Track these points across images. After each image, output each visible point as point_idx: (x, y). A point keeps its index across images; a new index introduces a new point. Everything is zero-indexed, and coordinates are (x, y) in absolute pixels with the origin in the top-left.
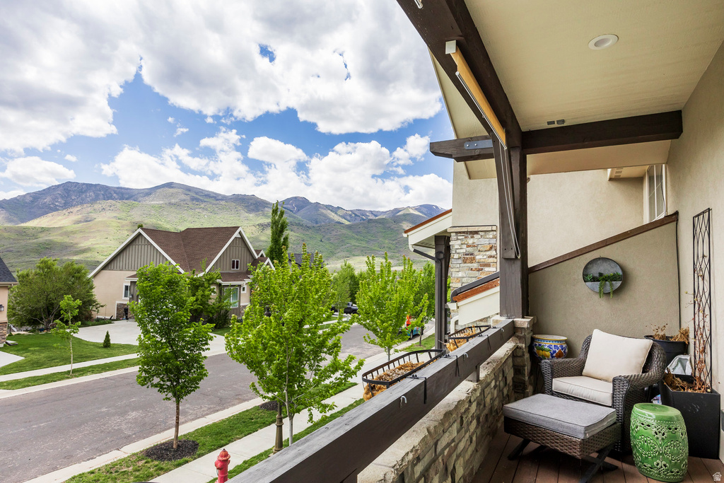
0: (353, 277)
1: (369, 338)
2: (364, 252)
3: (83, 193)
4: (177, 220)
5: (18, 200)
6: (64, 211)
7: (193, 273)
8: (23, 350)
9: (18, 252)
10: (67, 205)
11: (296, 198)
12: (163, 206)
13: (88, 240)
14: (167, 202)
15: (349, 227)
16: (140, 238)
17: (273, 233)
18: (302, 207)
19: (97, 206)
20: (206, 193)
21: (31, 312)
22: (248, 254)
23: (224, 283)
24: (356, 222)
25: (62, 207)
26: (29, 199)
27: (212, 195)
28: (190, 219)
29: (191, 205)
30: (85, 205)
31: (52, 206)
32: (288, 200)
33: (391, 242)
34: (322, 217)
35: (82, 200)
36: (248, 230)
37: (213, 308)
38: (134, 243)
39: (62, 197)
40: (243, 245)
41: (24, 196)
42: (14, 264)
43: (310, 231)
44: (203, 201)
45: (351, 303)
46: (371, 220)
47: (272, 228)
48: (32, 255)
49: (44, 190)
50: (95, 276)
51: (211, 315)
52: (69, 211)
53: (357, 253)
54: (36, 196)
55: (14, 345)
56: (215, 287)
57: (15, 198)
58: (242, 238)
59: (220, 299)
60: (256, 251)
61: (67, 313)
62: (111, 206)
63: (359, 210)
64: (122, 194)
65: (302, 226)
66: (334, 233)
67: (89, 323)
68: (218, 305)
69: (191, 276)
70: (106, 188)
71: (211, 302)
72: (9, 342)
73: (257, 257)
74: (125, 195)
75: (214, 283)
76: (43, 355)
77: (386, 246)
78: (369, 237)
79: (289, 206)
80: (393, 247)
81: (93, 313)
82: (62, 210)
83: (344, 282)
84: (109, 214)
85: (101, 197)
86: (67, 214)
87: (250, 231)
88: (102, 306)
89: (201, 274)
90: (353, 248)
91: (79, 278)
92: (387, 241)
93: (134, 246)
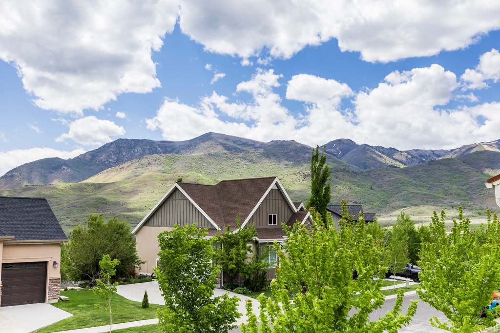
0: (412, 232)
1: (438, 322)
2: (426, 200)
3: (131, 148)
4: (216, 172)
5: (80, 159)
6: (117, 167)
7: (228, 230)
8: (73, 306)
9: (81, 207)
10: (119, 161)
11: (340, 140)
12: (203, 157)
13: (137, 194)
14: (207, 153)
15: (404, 171)
16: (177, 192)
17: (313, 183)
18: (348, 151)
19: (144, 161)
20: (244, 141)
21: (83, 268)
22: (286, 207)
23: (261, 241)
24: (414, 164)
25: (115, 163)
26: (88, 157)
27: (250, 143)
28: (229, 169)
29: (229, 155)
30: (134, 161)
31: (107, 163)
32: (331, 143)
33: (460, 187)
34: (371, 161)
35: (132, 155)
36: (288, 180)
37: (249, 268)
38: (171, 198)
39: (115, 154)
40: (280, 198)
41: (85, 155)
42: (78, 218)
43: (358, 177)
44: (241, 151)
45: (410, 265)
46: (432, 161)
47: (313, 177)
48: (92, 209)
49: (100, 148)
50: (137, 232)
51: (247, 277)
52: (120, 167)
53: (416, 202)
54: (94, 154)
55: (66, 301)
56: (251, 245)
57: (78, 157)
58: (279, 190)
59: (257, 258)
60: (295, 204)
61: (106, 273)
62: (156, 160)
63: (416, 150)
64: (166, 147)
65: (348, 172)
66: (387, 178)
67: (132, 280)
68: (255, 265)
69: (226, 233)
70: (150, 143)
71: (248, 261)
72: (63, 297)
73: (296, 210)
74: (168, 148)
75: (250, 241)
76: (89, 313)
77: (453, 192)
78: (431, 182)
79: (332, 150)
80: (462, 193)
81: (136, 269)
82: (115, 166)
83: (400, 239)
84: (155, 168)
85: (147, 151)
86: (119, 169)
87: (291, 180)
88: (143, 263)
89: (236, 232)
90: (411, 195)
91: (121, 234)
92: (454, 187)
93: (171, 201)
